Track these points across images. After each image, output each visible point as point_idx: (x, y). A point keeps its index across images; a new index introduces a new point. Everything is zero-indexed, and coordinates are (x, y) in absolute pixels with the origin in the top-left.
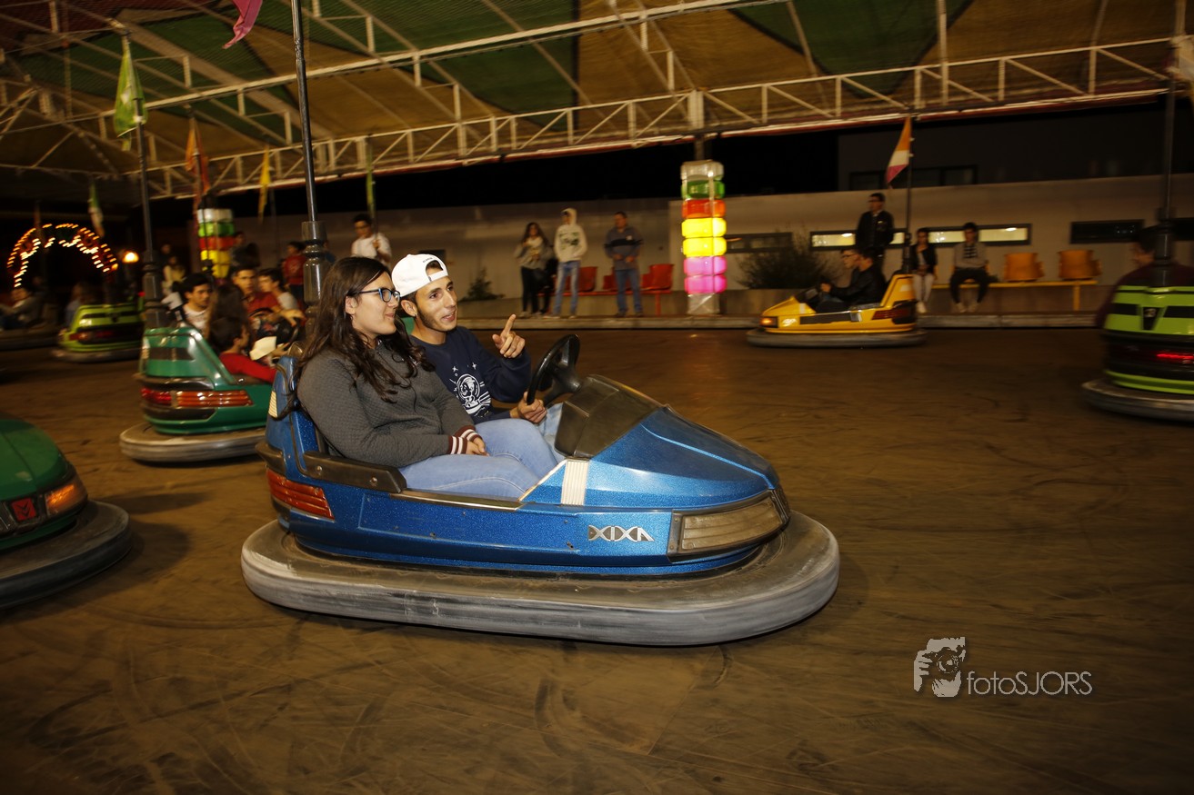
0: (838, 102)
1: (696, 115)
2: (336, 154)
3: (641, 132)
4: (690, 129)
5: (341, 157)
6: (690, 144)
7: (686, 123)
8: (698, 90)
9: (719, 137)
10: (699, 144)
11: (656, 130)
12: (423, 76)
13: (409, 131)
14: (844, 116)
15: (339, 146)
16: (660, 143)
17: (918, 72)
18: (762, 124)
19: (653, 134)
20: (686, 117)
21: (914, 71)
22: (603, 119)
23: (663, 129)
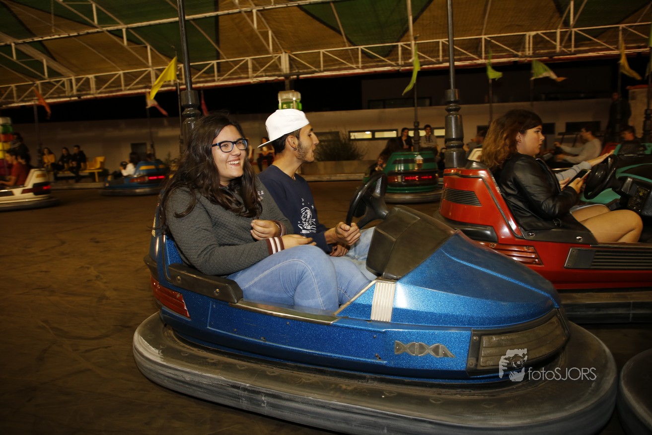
0: (360, 60)
1: (285, 66)
2: (77, 85)
3: (255, 75)
4: (282, 73)
5: (80, 87)
6: (282, 82)
7: (280, 70)
8: (286, 52)
9: (298, 79)
10: (287, 82)
11: (264, 74)
12: (128, 40)
13: (121, 72)
14: (363, 68)
15: (78, 80)
16: (266, 81)
17: (399, 46)
18: (321, 72)
19: (262, 76)
20: (280, 67)
21: (397, 45)
22: (233, 68)
23: (268, 74)
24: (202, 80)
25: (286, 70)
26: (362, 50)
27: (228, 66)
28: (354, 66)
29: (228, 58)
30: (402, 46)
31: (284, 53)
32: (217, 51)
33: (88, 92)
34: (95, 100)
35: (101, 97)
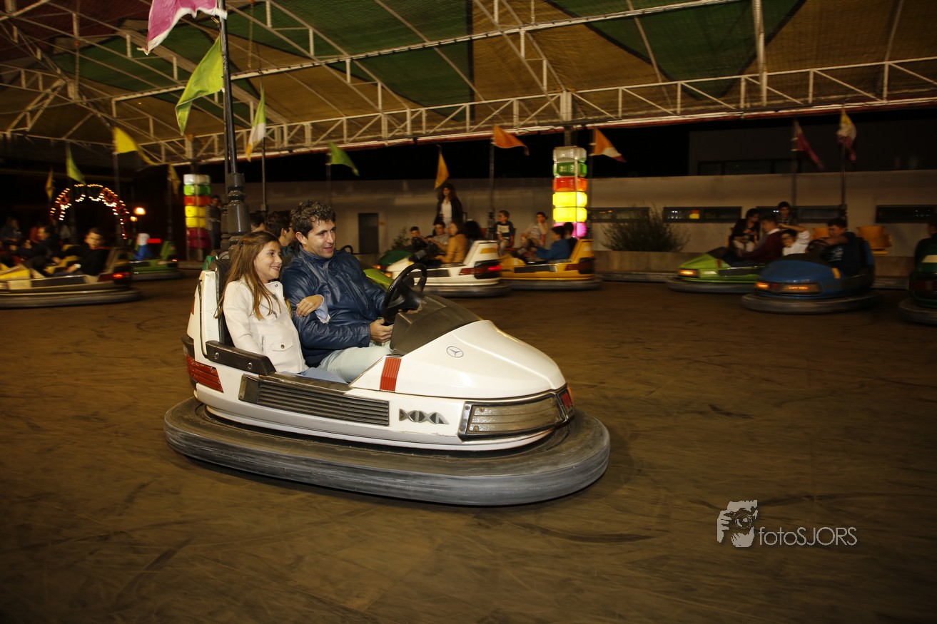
0: (679, 100)
1: (565, 111)
2: (289, 135)
3: (522, 123)
4: (560, 121)
5: (293, 137)
6: (561, 133)
7: (558, 117)
8: (568, 91)
9: (583, 129)
10: (567, 134)
11: (536, 122)
12: (353, 75)
13: (344, 119)
14: (683, 113)
15: (291, 129)
16: (539, 131)
17: (743, 80)
18: (618, 119)
19: (533, 125)
20: (557, 112)
21: (740, 79)
22: (493, 112)
23: (541, 122)
24: (449, 129)
25: (567, 117)
26: (682, 86)
27: (486, 109)
28: (668, 111)
29: (486, 100)
30: (746, 80)
31: (565, 92)
32: (471, 89)
33: (303, 144)
34: (311, 154)
35: (319, 151)
